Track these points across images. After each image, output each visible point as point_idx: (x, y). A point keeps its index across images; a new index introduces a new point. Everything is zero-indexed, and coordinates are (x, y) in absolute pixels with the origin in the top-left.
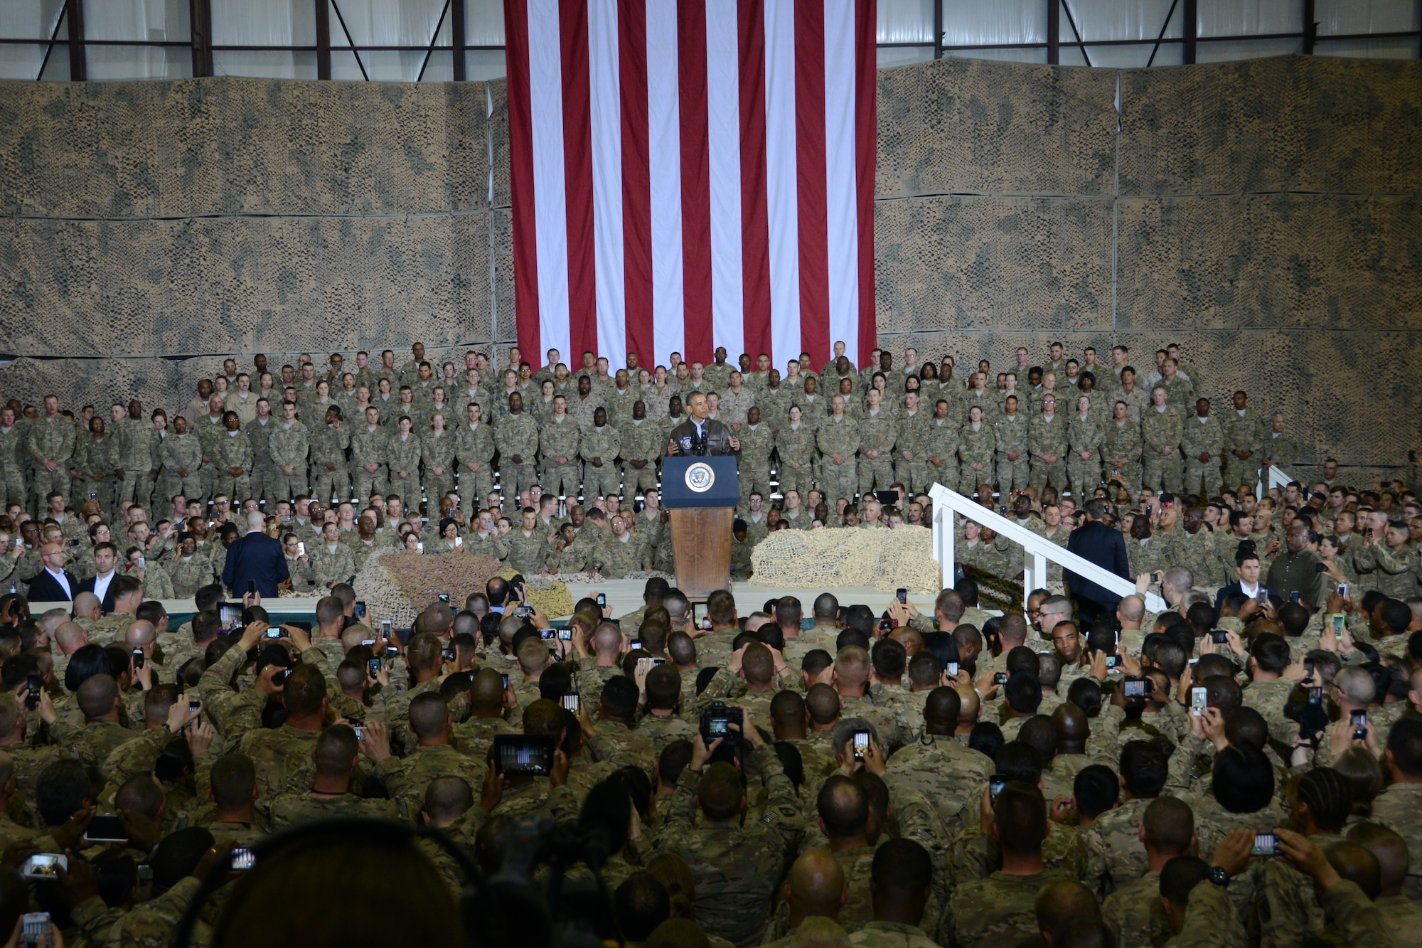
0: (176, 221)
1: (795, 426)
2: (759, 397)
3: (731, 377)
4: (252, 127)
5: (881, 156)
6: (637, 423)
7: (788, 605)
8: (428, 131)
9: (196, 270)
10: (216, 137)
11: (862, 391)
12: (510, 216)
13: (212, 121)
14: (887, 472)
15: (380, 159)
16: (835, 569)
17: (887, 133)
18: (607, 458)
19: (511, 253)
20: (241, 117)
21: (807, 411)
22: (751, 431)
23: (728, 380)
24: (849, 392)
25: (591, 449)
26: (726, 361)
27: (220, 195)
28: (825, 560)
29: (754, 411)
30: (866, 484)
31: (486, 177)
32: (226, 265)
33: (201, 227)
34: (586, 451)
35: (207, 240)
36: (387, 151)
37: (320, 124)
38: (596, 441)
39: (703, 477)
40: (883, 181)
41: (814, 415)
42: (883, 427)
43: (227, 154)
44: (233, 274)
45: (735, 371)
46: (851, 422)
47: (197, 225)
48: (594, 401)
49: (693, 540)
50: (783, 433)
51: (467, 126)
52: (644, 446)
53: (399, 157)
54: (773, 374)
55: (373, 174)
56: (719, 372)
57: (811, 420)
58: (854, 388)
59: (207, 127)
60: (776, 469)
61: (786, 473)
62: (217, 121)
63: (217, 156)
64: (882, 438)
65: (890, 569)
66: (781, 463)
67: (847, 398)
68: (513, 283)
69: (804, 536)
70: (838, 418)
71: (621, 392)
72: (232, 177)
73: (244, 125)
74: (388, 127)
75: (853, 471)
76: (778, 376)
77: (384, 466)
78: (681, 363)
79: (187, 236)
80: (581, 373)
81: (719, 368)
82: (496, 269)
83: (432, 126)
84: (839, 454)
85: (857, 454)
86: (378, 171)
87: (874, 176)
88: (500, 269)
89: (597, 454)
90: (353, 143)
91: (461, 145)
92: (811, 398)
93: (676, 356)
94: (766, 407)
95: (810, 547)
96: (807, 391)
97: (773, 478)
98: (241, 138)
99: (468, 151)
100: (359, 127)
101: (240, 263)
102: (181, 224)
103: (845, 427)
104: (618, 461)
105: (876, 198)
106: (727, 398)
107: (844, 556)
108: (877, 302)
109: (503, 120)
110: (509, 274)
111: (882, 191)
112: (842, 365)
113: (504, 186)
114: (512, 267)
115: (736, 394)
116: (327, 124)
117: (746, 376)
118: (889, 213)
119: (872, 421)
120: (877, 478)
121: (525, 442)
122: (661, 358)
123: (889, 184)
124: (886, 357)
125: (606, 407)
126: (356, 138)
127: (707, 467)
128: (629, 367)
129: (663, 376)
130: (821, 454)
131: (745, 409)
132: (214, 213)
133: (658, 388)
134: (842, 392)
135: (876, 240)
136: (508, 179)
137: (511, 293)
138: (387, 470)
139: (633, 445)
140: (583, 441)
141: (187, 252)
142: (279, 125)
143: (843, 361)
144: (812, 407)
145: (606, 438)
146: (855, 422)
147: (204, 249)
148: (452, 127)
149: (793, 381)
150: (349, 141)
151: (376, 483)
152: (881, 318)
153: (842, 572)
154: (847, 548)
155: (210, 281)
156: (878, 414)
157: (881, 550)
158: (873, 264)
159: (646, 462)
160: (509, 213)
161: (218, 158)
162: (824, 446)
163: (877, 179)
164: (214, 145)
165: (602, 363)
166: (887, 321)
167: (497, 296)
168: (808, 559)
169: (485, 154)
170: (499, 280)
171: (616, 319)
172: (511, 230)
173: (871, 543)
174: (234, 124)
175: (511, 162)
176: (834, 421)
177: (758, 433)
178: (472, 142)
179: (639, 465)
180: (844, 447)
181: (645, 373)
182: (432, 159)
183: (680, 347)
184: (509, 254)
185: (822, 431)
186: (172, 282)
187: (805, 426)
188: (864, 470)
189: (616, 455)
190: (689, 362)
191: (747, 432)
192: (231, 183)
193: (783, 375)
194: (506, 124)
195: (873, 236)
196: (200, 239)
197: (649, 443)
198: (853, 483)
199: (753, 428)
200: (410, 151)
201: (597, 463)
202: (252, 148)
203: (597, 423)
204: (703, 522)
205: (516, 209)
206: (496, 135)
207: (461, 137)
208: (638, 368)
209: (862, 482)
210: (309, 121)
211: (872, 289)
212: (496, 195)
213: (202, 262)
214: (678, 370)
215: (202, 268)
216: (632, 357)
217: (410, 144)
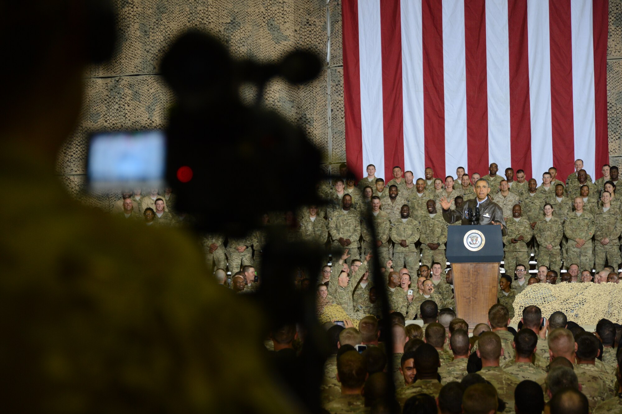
0: (110, 79)
1: (548, 219)
2: (521, 199)
3: (500, 185)
4: (162, 13)
5: (612, 27)
6: (432, 216)
7: (531, 312)
8: (285, 13)
9: (122, 113)
10: (138, 20)
11: (597, 195)
12: (342, 72)
13: (135, 9)
14: (616, 253)
15: (250, 33)
16: (575, 312)
17: (616, 11)
18: (411, 241)
19: (342, 99)
20: (155, 6)
21: (556, 209)
22: (516, 222)
23: (498, 186)
24: (587, 195)
25: (399, 235)
26: (498, 173)
27: (140, 60)
28: (567, 306)
29: (517, 208)
30: (600, 261)
31: (325, 45)
32: (142, 109)
33: (126, 83)
34: (395, 236)
35: (130, 92)
36: (256, 27)
37: (210, 9)
38: (402, 229)
39: (476, 240)
40: (613, 46)
41: (561, 212)
42: (612, 220)
43: (146, 32)
44: (147, 116)
45: (504, 180)
46: (589, 216)
47: (124, 82)
48: (400, 201)
49: (469, 286)
50: (539, 225)
51: (312, 9)
52: (436, 233)
53: (264, 31)
54: (531, 182)
55: (245, 44)
56: (491, 181)
57: (559, 215)
58: (591, 192)
59: (132, 13)
60: (535, 252)
61: (542, 253)
62: (139, 9)
63: (138, 33)
64: (612, 227)
65: (616, 312)
66: (538, 246)
67: (585, 199)
68: (344, 120)
69: (552, 288)
70: (579, 213)
71: (420, 195)
72: (148, 47)
73: (157, 12)
74: (257, 10)
75: (590, 252)
76: (536, 184)
77: (250, 248)
78: (465, 175)
79: (116, 90)
80: (391, 183)
81: (492, 179)
82: (332, 110)
83: (288, 10)
84: (580, 239)
85: (593, 239)
86: (249, 42)
87: (607, 41)
88: (335, 110)
89: (404, 239)
90: (232, 22)
91: (308, 23)
92: (559, 200)
93: (461, 170)
94: (526, 205)
95: (557, 296)
96: (557, 195)
97: (532, 259)
98: (155, 20)
99: (313, 27)
100: (236, 11)
101: (153, 108)
102: (113, 81)
103: (584, 219)
104: (418, 244)
105: (608, 58)
106: (498, 199)
107: (582, 303)
108: (609, 133)
109: (338, 4)
110: (341, 114)
111: (613, 53)
112: (583, 177)
113: (338, 51)
114: (343, 109)
115: (505, 197)
116: (214, 9)
117: (510, 184)
118: (618, 69)
119: (604, 216)
120: (609, 258)
121: (352, 230)
122: (450, 170)
123: (618, 48)
124: (614, 170)
125: (410, 205)
126: (234, 19)
127: (480, 233)
128: (427, 178)
129: (451, 184)
130: (567, 239)
131: (511, 207)
132: (136, 73)
133: (447, 192)
134: (582, 195)
135: (608, 88)
136: (341, 46)
137: (342, 128)
138: (251, 251)
139: (428, 232)
140: (393, 229)
141: (117, 101)
142: (181, 11)
143: (582, 173)
144: (560, 206)
145: (410, 226)
146: (592, 216)
147: (128, 98)
148: (302, 10)
149: (547, 188)
150: (229, 21)
151: (244, 259)
152: (612, 145)
153: (580, 315)
154: (584, 297)
155: (132, 120)
156: (609, 210)
157: (609, 299)
158: (606, 106)
159: (439, 245)
160: (341, 70)
161: (139, 34)
162: (569, 233)
163: (609, 44)
164: (137, 26)
165: (408, 175)
166: (617, 147)
167: (333, 130)
168: (555, 305)
169: (325, 28)
170: (334, 118)
171: (418, 145)
172: (342, 82)
173: (602, 293)
174: (151, 11)
175: (343, 34)
176: (576, 215)
177: (520, 223)
178: (316, 20)
179: (434, 247)
180: (584, 234)
181: (438, 182)
182: (288, 33)
183: (464, 163)
184: (341, 99)
185: (567, 223)
186: (106, 121)
187: (556, 219)
188: (599, 251)
189: (417, 240)
190: (470, 174)
191: (513, 222)
192: (148, 52)
193: (539, 183)
194: (340, 7)
195: (606, 85)
196: (126, 91)
197: (440, 230)
198: (590, 261)
199: (517, 220)
200: (271, 27)
201: (403, 244)
202: (162, 27)
203: (403, 217)
204: (477, 273)
205: (346, 66)
206: (333, 15)
207: (308, 17)
208: (434, 179)
209: (597, 261)
210: (202, 8)
211: (606, 124)
212: (333, 57)
213: (127, 107)
214: (462, 179)
215: (126, 112)
216: (428, 171)
217: (272, 23)
